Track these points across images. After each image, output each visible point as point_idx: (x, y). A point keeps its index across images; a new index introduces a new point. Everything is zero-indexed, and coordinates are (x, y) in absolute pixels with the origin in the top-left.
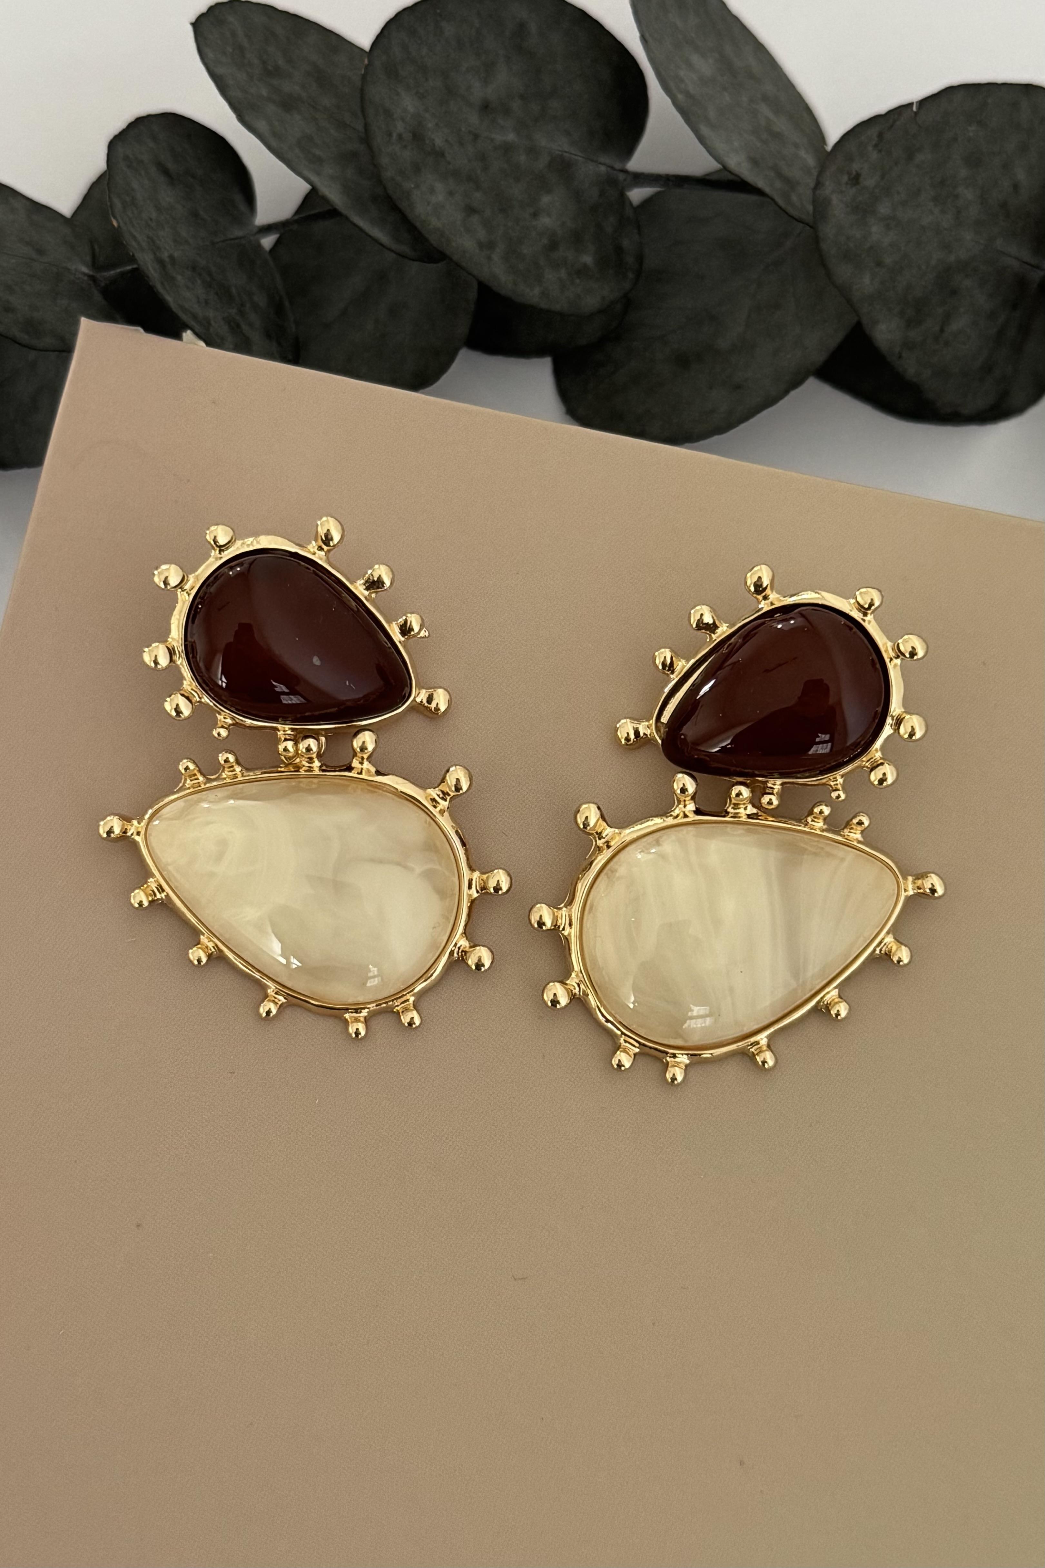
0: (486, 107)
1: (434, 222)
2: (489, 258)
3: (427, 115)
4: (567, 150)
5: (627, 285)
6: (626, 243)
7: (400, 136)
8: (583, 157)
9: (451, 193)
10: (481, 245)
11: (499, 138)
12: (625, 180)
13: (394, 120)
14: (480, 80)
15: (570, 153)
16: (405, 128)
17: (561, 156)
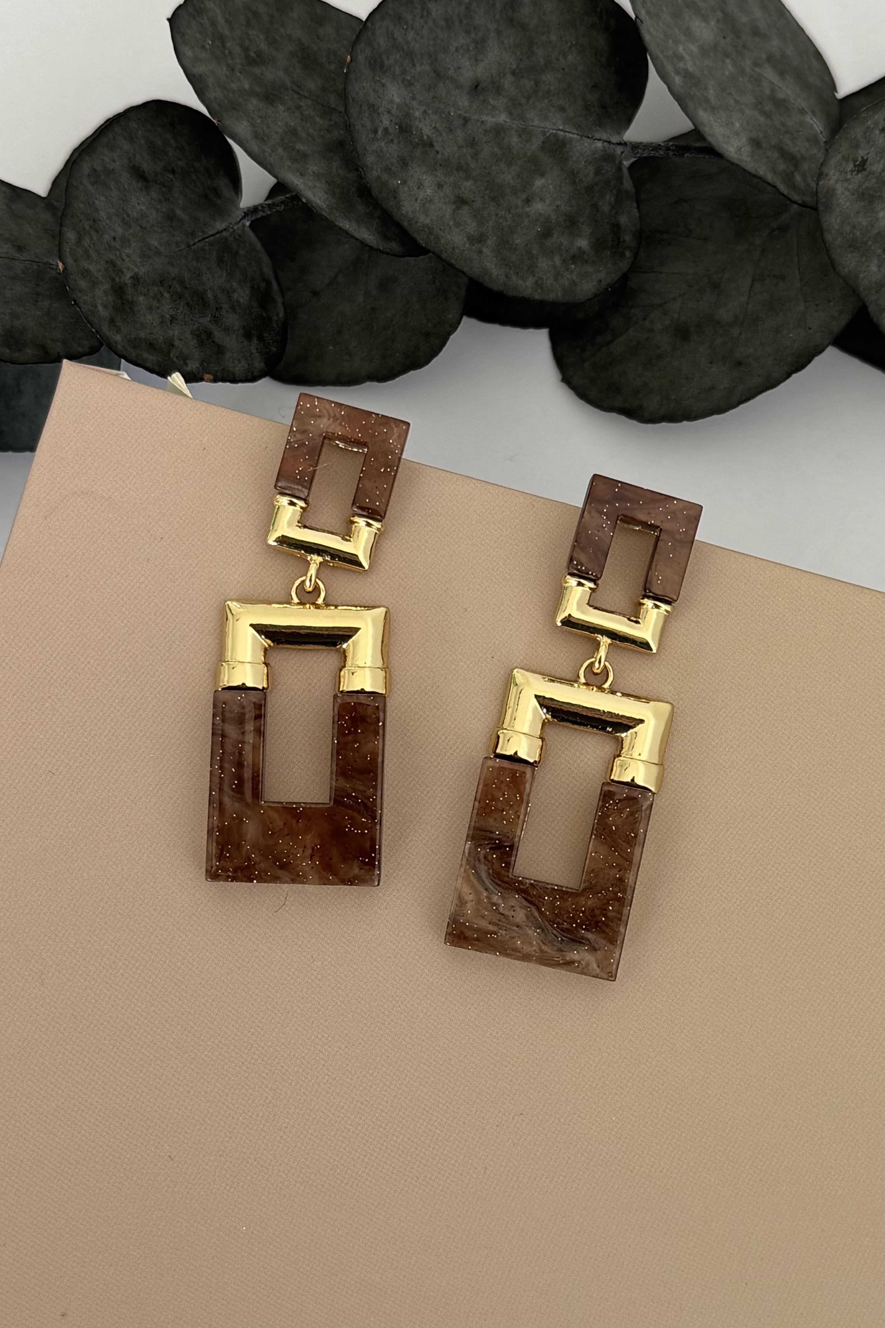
0: (476, 88)
1: (423, 219)
2: (480, 252)
3: (415, 104)
4: (561, 128)
5: (624, 265)
6: (623, 220)
7: (386, 130)
8: (578, 135)
9: (440, 186)
10: (472, 239)
11: (490, 120)
12: (622, 153)
13: (378, 114)
14: (470, 59)
15: (566, 131)
16: (391, 121)
17: (555, 135)
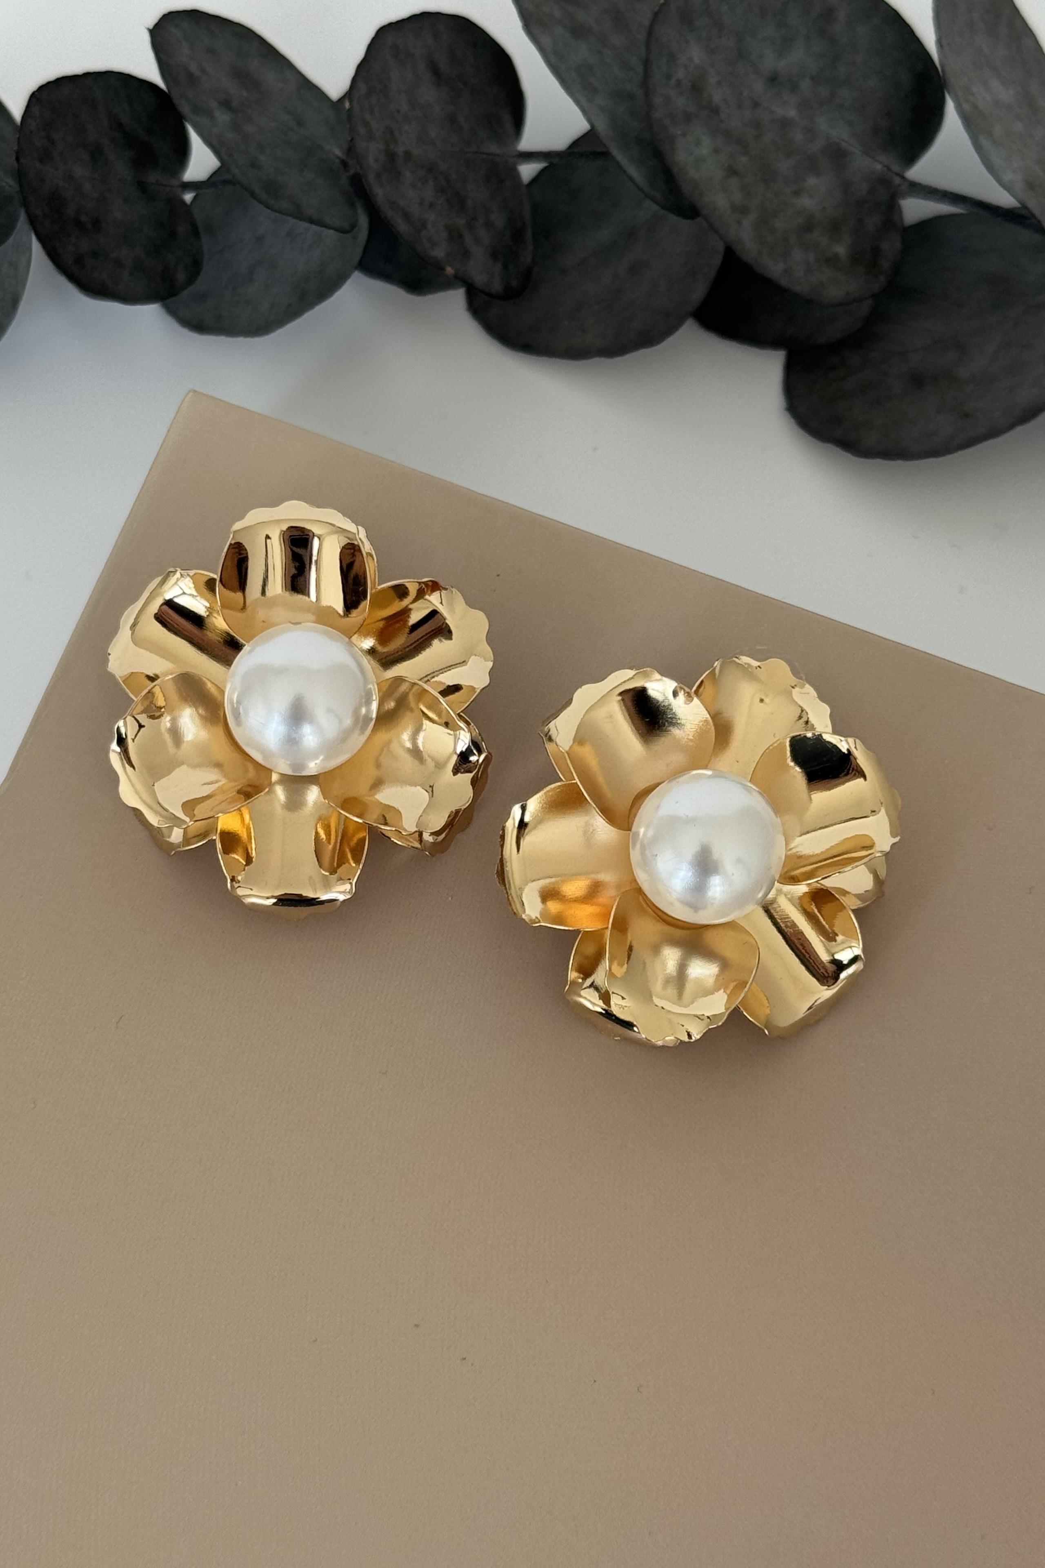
0: (773, 80)
1: (692, 173)
2: (739, 222)
3: (712, 70)
4: (845, 139)
5: (876, 287)
6: (885, 246)
7: (679, 82)
8: (861, 150)
9: (716, 151)
10: (734, 208)
11: (779, 111)
12: (899, 185)
13: (676, 64)
14: (774, 51)
15: (849, 143)
16: (686, 76)
17: (838, 144)
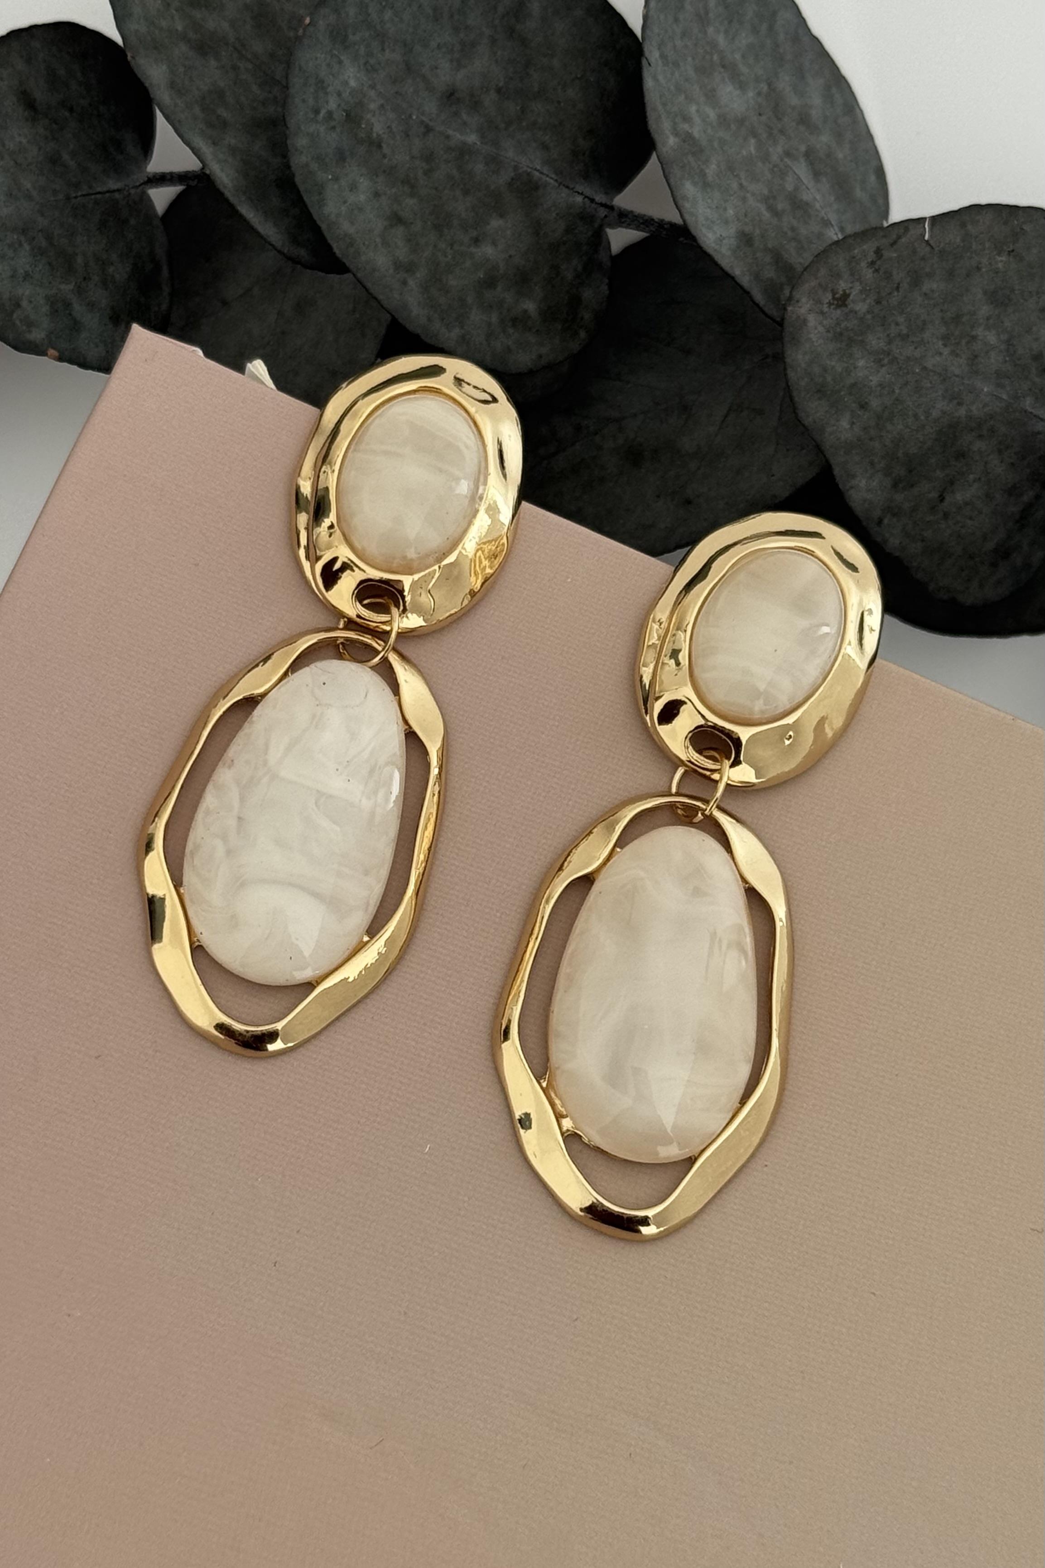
0: (450, 97)
1: (346, 227)
2: (404, 283)
3: (372, 93)
4: (538, 168)
5: (575, 346)
6: (587, 294)
7: (330, 114)
8: (556, 181)
9: (377, 195)
10: (398, 266)
11: (457, 137)
12: (606, 216)
13: (326, 93)
14: (451, 61)
15: (542, 173)
16: (339, 105)
17: (528, 174)
